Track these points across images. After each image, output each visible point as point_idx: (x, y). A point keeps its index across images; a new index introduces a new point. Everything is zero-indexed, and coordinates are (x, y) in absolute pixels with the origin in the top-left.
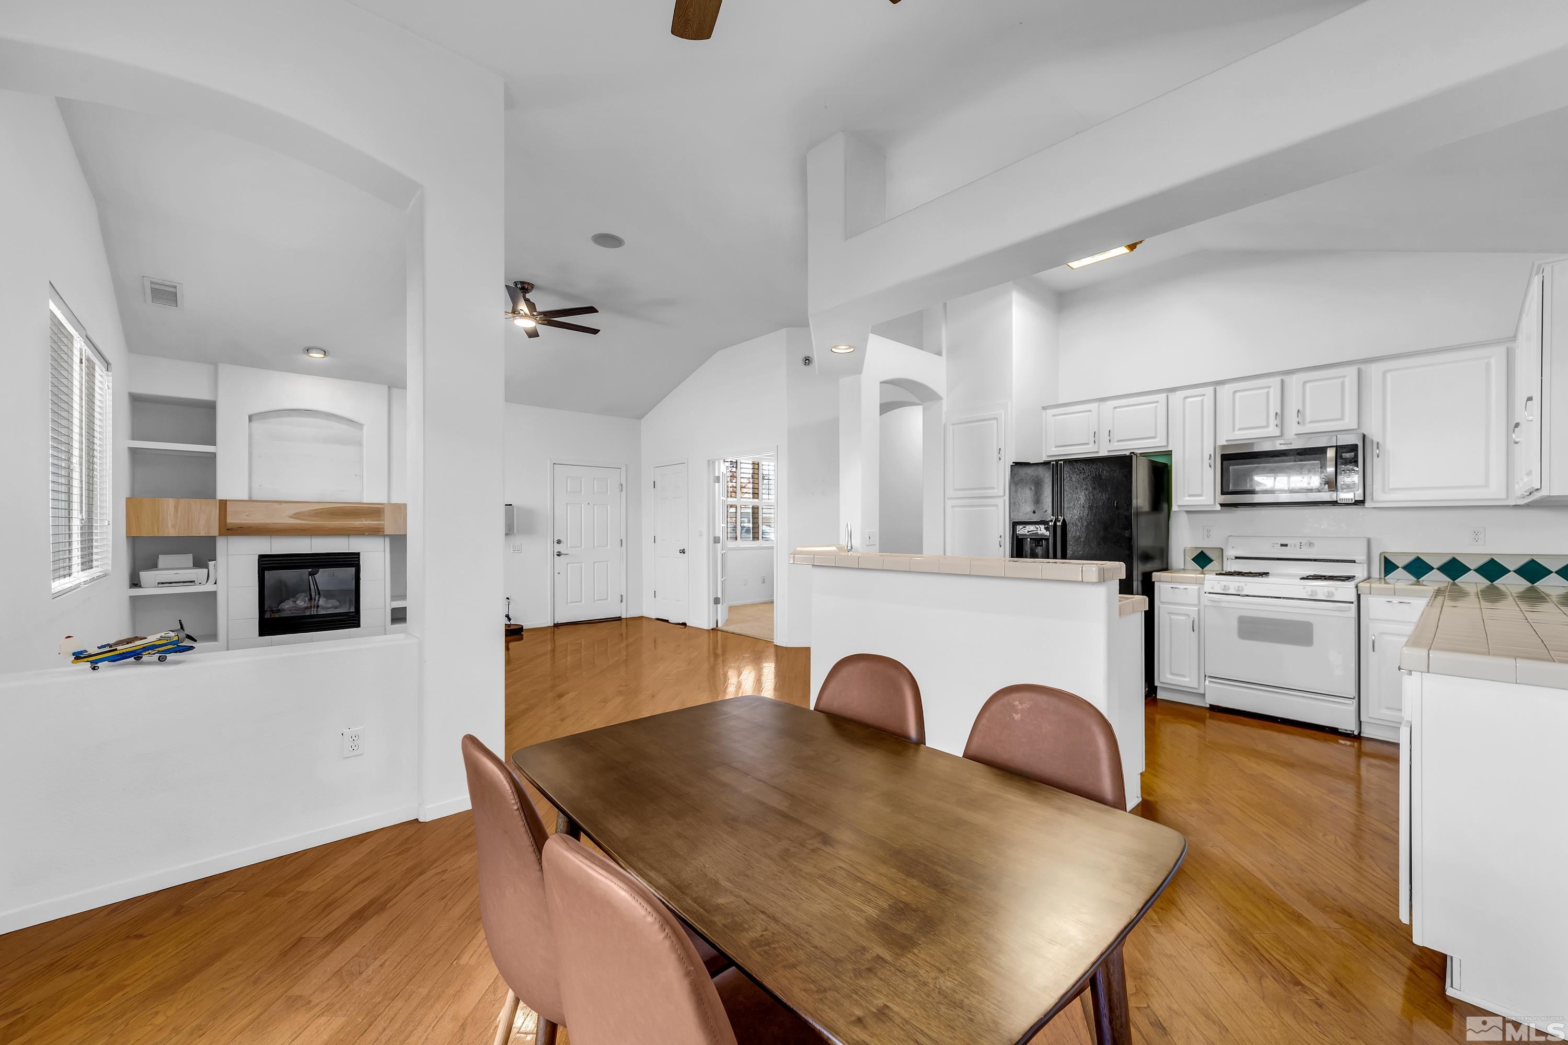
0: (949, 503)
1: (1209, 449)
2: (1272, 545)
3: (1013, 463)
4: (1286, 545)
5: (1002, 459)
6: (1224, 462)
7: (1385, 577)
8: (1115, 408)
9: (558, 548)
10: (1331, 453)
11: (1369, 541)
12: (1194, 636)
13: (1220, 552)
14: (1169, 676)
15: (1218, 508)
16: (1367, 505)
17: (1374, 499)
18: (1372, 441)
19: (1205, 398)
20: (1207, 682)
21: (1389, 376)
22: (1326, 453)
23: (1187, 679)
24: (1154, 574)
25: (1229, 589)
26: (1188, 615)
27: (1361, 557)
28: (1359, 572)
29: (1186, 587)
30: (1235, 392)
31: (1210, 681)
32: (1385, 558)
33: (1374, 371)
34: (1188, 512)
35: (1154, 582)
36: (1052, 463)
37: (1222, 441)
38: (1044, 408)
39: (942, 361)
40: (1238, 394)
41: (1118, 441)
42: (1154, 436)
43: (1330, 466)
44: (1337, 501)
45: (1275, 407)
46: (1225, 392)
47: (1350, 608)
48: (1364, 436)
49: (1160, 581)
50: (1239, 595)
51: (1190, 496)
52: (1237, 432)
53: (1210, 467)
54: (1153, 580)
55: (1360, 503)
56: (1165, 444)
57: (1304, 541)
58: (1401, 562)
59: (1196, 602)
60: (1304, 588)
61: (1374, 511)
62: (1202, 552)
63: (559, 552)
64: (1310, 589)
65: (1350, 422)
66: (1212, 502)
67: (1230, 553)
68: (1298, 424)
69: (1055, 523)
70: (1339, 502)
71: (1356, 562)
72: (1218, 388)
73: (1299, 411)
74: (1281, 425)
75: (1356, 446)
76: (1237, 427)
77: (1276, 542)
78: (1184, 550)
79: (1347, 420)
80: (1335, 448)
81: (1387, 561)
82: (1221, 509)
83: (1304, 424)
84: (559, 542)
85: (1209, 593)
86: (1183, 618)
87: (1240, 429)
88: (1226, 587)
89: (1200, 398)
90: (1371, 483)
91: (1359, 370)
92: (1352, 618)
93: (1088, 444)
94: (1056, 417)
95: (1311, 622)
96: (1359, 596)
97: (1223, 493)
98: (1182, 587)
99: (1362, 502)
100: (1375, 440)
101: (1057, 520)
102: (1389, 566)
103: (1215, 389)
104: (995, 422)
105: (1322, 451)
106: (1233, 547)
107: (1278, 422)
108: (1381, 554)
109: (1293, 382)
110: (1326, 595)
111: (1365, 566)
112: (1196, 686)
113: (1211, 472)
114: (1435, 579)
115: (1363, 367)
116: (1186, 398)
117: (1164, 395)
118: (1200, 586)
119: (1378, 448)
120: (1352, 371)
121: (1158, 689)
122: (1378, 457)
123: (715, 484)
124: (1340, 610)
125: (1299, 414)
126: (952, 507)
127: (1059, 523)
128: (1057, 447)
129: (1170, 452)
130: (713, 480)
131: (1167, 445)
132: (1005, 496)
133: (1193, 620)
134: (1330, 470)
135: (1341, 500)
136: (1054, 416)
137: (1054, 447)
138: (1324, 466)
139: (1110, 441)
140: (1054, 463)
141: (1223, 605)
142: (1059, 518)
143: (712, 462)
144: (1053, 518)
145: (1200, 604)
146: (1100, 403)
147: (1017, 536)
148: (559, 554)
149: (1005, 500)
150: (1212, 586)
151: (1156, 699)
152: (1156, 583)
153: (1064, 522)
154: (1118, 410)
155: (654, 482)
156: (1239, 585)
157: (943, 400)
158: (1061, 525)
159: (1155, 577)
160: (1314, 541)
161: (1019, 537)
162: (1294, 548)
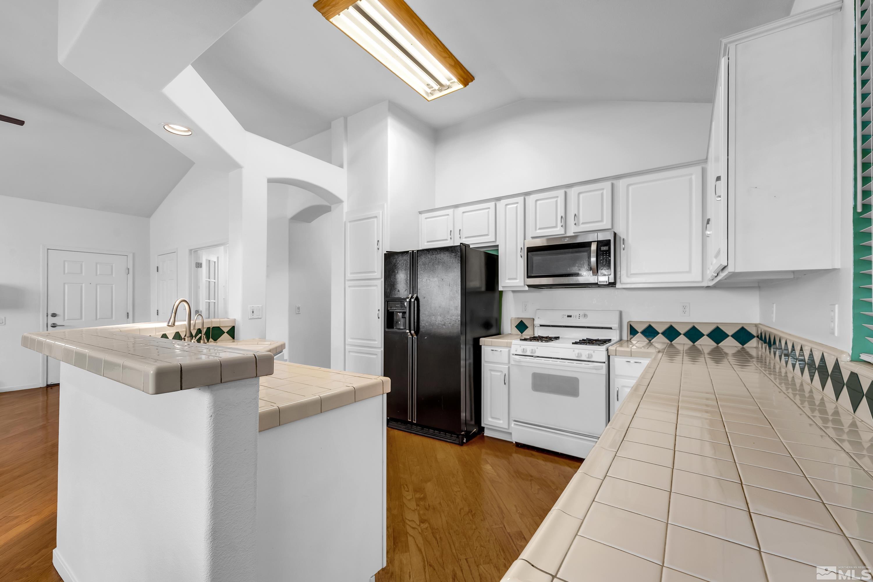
0: (348, 283)
1: (520, 245)
2: (562, 316)
3: (387, 252)
4: (570, 316)
5: (380, 249)
6: (529, 254)
7: (630, 339)
8: (464, 212)
9: (52, 320)
10: (594, 247)
11: (621, 313)
12: (505, 388)
13: (532, 321)
14: (490, 419)
16: (618, 285)
17: (621, 282)
18: (620, 238)
19: (519, 205)
21: (630, 188)
22: (590, 246)
23: (501, 422)
24: (481, 339)
25: (526, 351)
26: (501, 372)
27: (615, 325)
28: (614, 336)
29: (501, 350)
30: (537, 201)
31: (514, 424)
32: (630, 325)
33: (621, 184)
34: (514, 292)
35: (481, 346)
36: (409, 252)
37: (529, 238)
38: (420, 213)
39: (343, 172)
40: (538, 202)
41: (466, 238)
42: (487, 234)
43: (593, 257)
44: (598, 283)
45: (561, 212)
46: (530, 200)
47: (602, 366)
48: (615, 234)
49: (484, 345)
50: (532, 356)
51: (509, 279)
52: (538, 231)
53: (521, 257)
54: (480, 344)
55: (612, 285)
56: (494, 240)
57: (582, 313)
58: (640, 328)
59: (507, 362)
60: (574, 351)
61: (624, 291)
62: (522, 321)
63: (54, 324)
64: (577, 352)
65: (606, 224)
66: (522, 284)
67: (537, 322)
68: (575, 224)
69: (410, 300)
71: (613, 328)
72: (527, 198)
73: (575, 215)
74: (565, 226)
75: (610, 241)
76: (538, 228)
77: (565, 313)
78: (511, 320)
79: (604, 222)
80: (596, 243)
81: (631, 327)
82: (528, 289)
83: (579, 225)
84: (54, 315)
85: (516, 355)
86: (499, 374)
87: (540, 229)
89: (515, 205)
90: (619, 270)
91: (612, 185)
92: (604, 374)
93: (446, 240)
94: (428, 220)
95: (578, 378)
96: (609, 356)
97: (528, 277)
98: (499, 349)
100: (622, 237)
101: (412, 297)
102: (633, 331)
103: (525, 198)
104: (375, 219)
105: (588, 245)
106: (539, 318)
107: (563, 224)
108: (628, 323)
109: (573, 192)
110: (587, 356)
111: (618, 332)
112: (506, 427)
113: (521, 261)
114: (660, 341)
115: (615, 182)
116: (506, 205)
117: (493, 203)
118: (509, 348)
119: (624, 244)
120: (607, 185)
121: (485, 428)
122: (624, 250)
123: (197, 268)
124: (596, 368)
125: (575, 217)
126: (349, 287)
127: (413, 300)
128: (428, 242)
129: (497, 246)
130: (194, 265)
131: (495, 241)
132: (382, 278)
133: (505, 375)
134: (593, 259)
135: (600, 282)
136: (426, 218)
137: (426, 242)
138: (589, 257)
139: (460, 238)
140: (411, 252)
141: (523, 364)
142: (413, 295)
143: (193, 251)
144: (410, 296)
145: (509, 363)
146: (454, 209)
147: (389, 310)
148: (54, 326)
149: (382, 281)
150: (516, 350)
151: (483, 436)
152: (482, 347)
153: (417, 299)
154: (465, 214)
155: (158, 267)
156: (533, 349)
157: (344, 203)
158: (414, 301)
159: (483, 341)
160: (587, 313)
161: (390, 311)
162: (575, 318)
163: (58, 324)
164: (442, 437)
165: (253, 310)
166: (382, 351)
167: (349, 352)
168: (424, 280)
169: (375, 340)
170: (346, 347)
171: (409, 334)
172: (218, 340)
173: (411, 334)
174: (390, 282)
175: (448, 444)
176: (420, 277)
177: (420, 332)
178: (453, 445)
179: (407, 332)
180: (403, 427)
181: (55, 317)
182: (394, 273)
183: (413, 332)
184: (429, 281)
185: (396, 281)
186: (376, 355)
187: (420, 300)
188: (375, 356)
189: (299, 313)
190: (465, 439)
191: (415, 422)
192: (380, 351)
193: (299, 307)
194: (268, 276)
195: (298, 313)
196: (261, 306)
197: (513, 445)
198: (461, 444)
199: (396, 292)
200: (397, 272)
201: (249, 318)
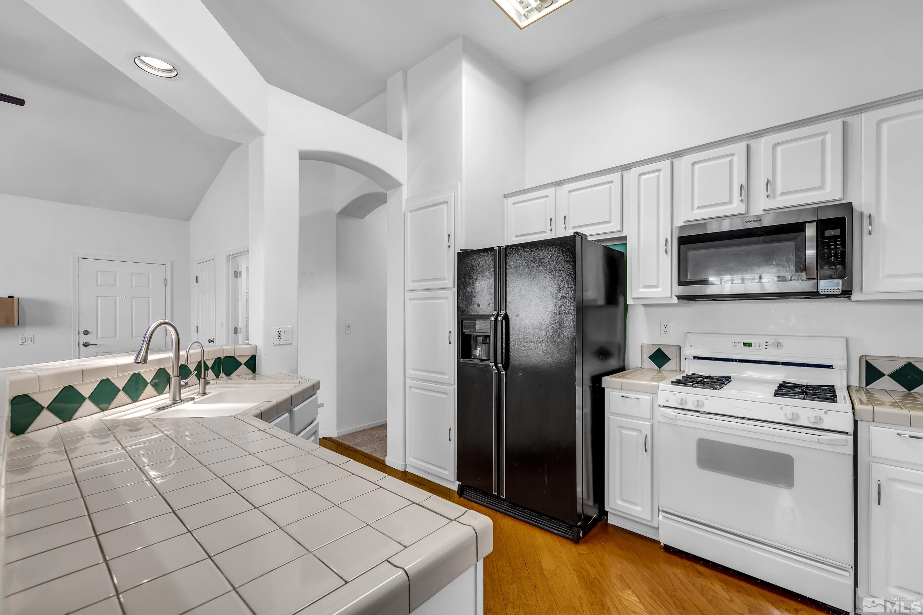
0: (409, 295)
1: (665, 233)
2: (735, 344)
3: (461, 250)
4: (750, 345)
5: (452, 247)
6: (681, 246)
7: (867, 385)
8: (570, 191)
9: (84, 339)
10: (810, 231)
11: (849, 341)
12: (646, 457)
13: (679, 350)
14: (620, 502)
15: (675, 301)
16: (854, 297)
17: (863, 290)
18: (862, 214)
19: (662, 173)
20: (660, 518)
21: (884, 126)
22: (804, 230)
23: (639, 508)
24: (604, 378)
25: (686, 403)
26: (639, 431)
27: (839, 362)
29: (638, 396)
30: (694, 164)
31: (663, 516)
32: (867, 363)
33: (865, 122)
34: (645, 305)
36: (494, 248)
37: (678, 222)
38: (506, 196)
39: (403, 144)
40: (697, 166)
41: (574, 228)
42: (608, 220)
43: (811, 248)
44: (819, 292)
45: (739, 178)
46: (682, 164)
47: (844, 440)
48: (851, 208)
49: (611, 388)
50: (699, 412)
51: (645, 287)
52: (696, 211)
53: (666, 253)
54: (602, 387)
55: (845, 294)
56: (618, 228)
57: (770, 341)
58: (887, 369)
59: (649, 416)
60: (782, 408)
62: (659, 350)
63: (86, 342)
64: (789, 410)
65: (832, 190)
66: (668, 295)
67: (688, 352)
68: (767, 197)
69: (496, 318)
70: (821, 293)
71: (834, 367)
72: (675, 161)
73: (768, 181)
74: (747, 200)
75: (842, 219)
76: (696, 205)
77: (738, 340)
78: (641, 347)
79: (828, 189)
80: (815, 224)
81: (869, 367)
82: (679, 302)
83: (774, 197)
84: (86, 333)
85: (666, 406)
86: (635, 434)
87: (699, 208)
88: (684, 401)
89: (656, 174)
91: (845, 124)
92: (847, 454)
93: (544, 232)
94: (516, 205)
95: (792, 455)
96: (856, 422)
97: (680, 283)
98: (634, 396)
99: (847, 293)
100: (866, 213)
101: (498, 315)
102: (872, 373)
103: (672, 163)
104: (445, 206)
105: (799, 228)
106: (691, 346)
107: (743, 196)
108: (861, 357)
109: (761, 146)
110: (813, 420)
111: (845, 373)
112: (649, 518)
113: (667, 258)
115: (849, 119)
116: (641, 175)
117: (618, 174)
118: (654, 396)
119: (869, 222)
120: (835, 125)
121: (609, 513)
122: (869, 235)
123: (236, 278)
124: (832, 443)
125: (769, 185)
126: (410, 299)
127: (500, 319)
128: (517, 236)
129: (625, 238)
130: (232, 274)
131: (621, 230)
132: (454, 287)
133: (646, 437)
134: (811, 252)
135: (824, 291)
136: (514, 204)
137: (515, 236)
138: (802, 248)
139: (565, 228)
140: (497, 248)
141: (679, 423)
142: (500, 312)
143: (232, 257)
144: (495, 313)
145: (652, 419)
146: (556, 187)
147: (464, 333)
148: (86, 345)
149: (454, 291)
150: (667, 399)
151: (606, 524)
152: (606, 389)
153: (506, 318)
154: (573, 193)
155: (197, 277)
156: (699, 399)
157: (403, 187)
158: (502, 321)
159: (606, 381)
160: (780, 340)
161: (466, 333)
162: (757, 348)
163: (91, 343)
164: (545, 524)
165: (280, 332)
166: (455, 389)
167: (410, 387)
168: (517, 289)
169: (444, 374)
170: (406, 380)
171: (494, 368)
172: (232, 375)
173: (497, 368)
174: (465, 292)
175: (555, 538)
176: (510, 285)
177: (510, 365)
178: (564, 541)
179: (491, 365)
180: (485, 500)
181: (87, 334)
182: (471, 280)
183: (500, 365)
184: (524, 291)
185: (475, 290)
186: (447, 393)
187: (510, 319)
188: (445, 396)
189: (350, 332)
190: (582, 532)
191: (504, 498)
192: (452, 389)
193: (350, 326)
194: (300, 287)
195: (348, 332)
196: (291, 327)
197: (661, 548)
198: (576, 540)
199: (475, 307)
200: (476, 279)
201: (274, 344)
